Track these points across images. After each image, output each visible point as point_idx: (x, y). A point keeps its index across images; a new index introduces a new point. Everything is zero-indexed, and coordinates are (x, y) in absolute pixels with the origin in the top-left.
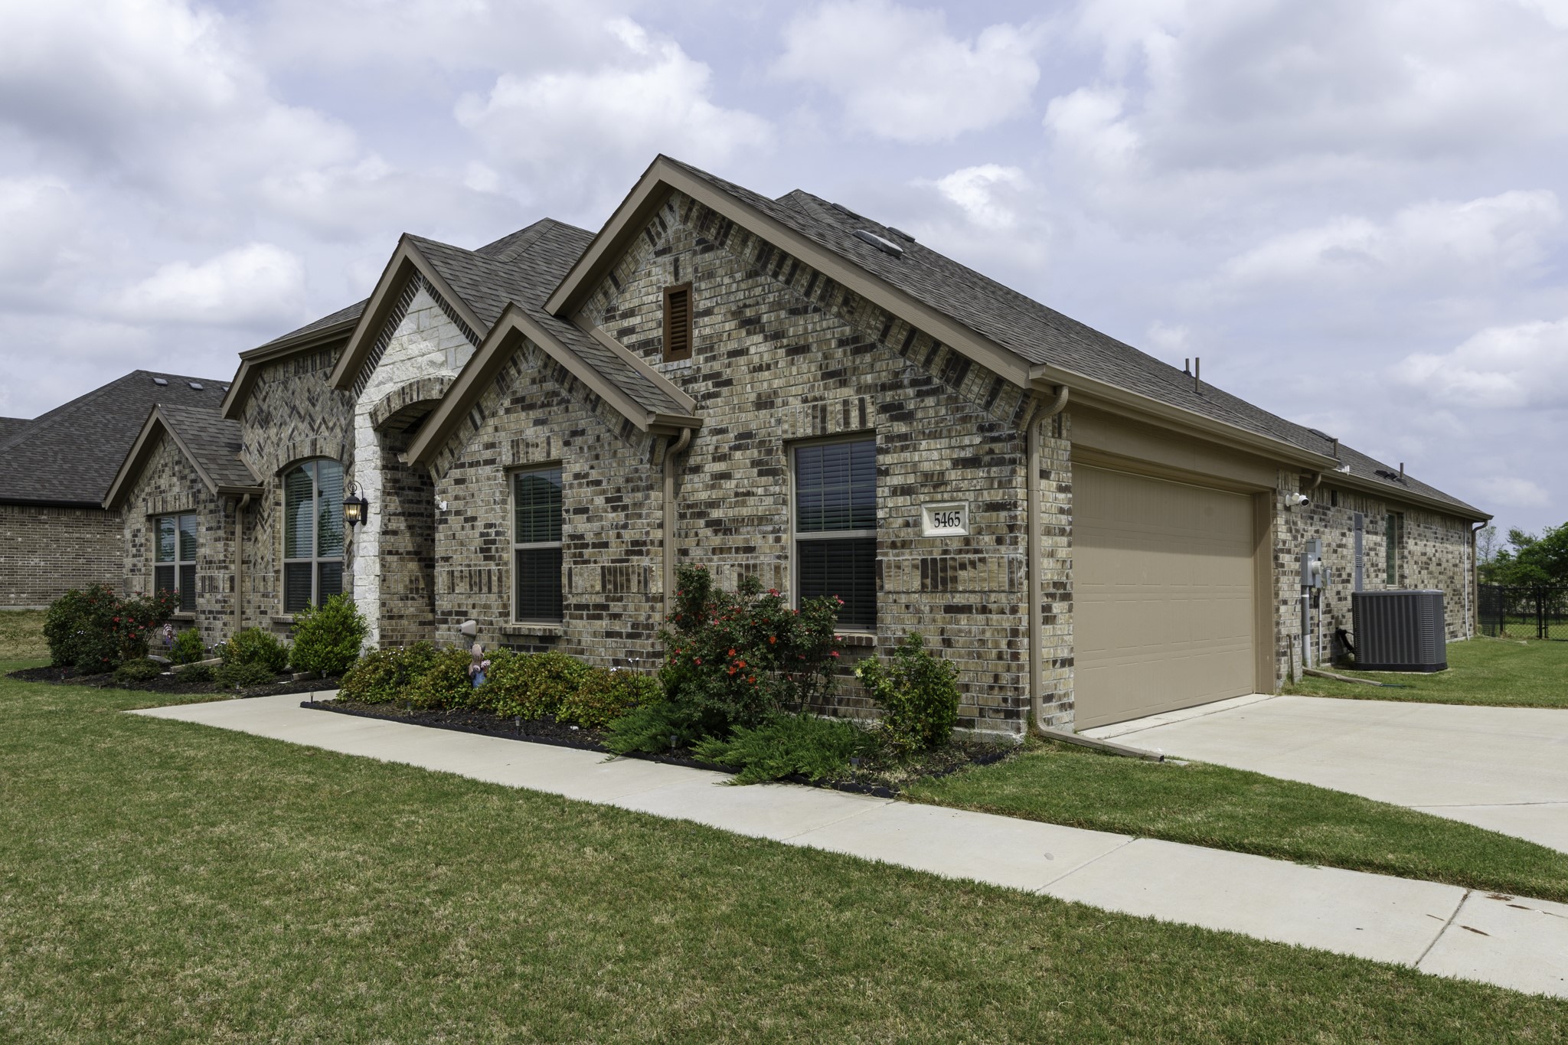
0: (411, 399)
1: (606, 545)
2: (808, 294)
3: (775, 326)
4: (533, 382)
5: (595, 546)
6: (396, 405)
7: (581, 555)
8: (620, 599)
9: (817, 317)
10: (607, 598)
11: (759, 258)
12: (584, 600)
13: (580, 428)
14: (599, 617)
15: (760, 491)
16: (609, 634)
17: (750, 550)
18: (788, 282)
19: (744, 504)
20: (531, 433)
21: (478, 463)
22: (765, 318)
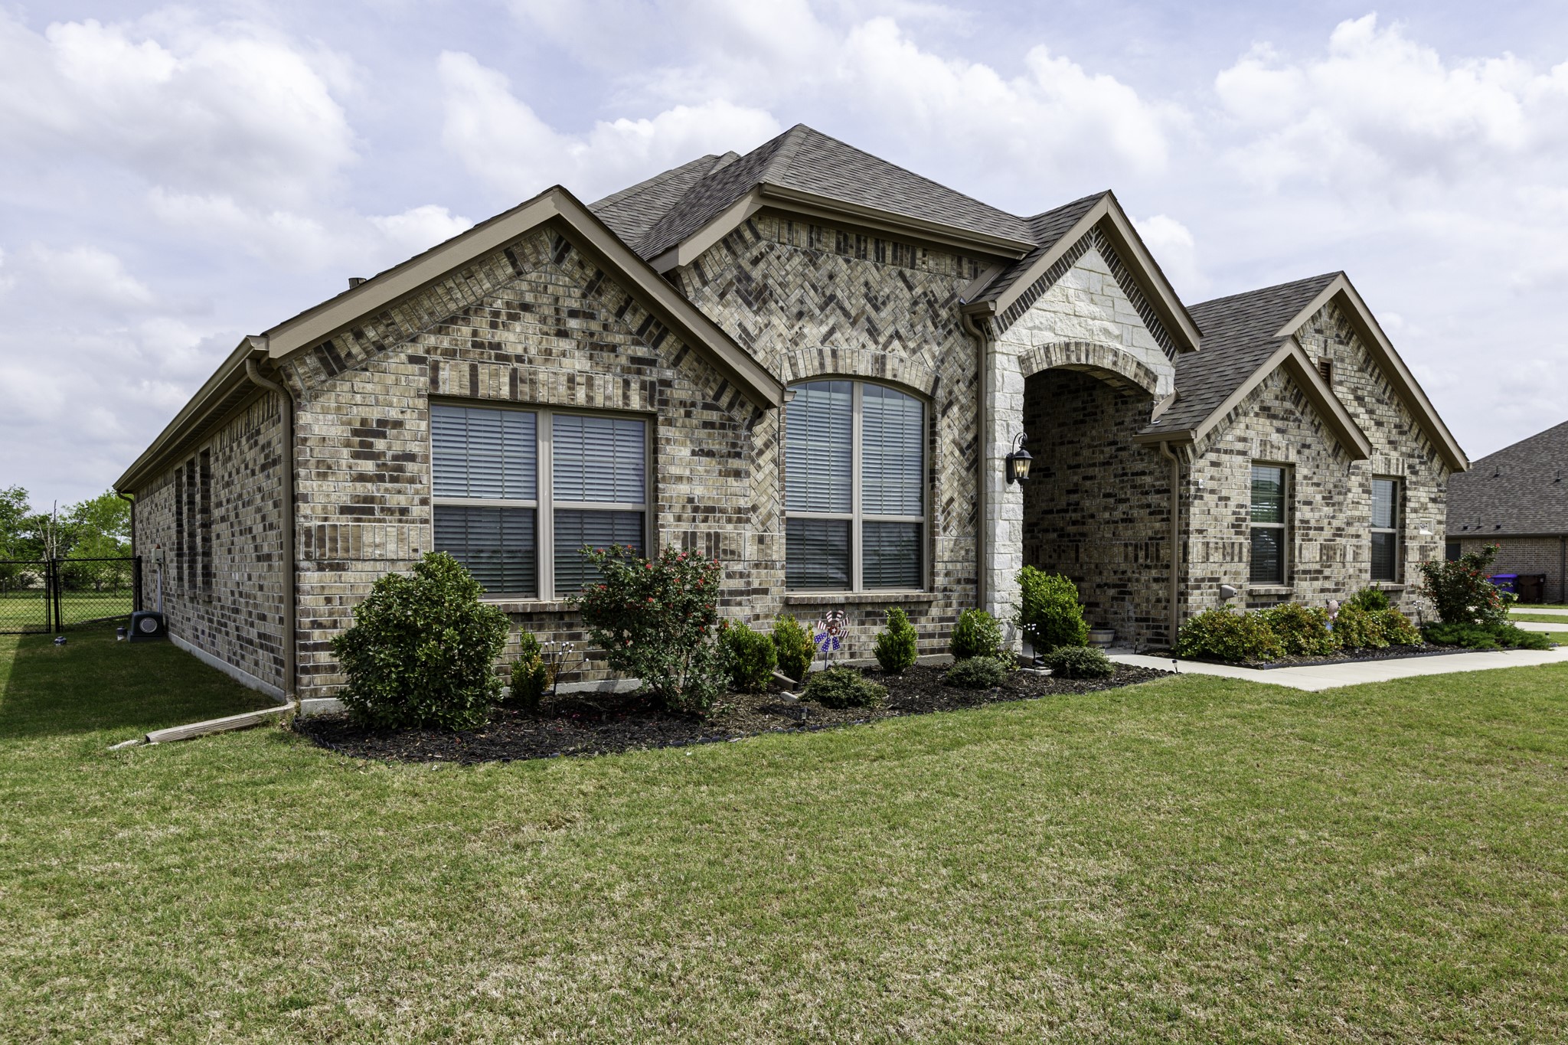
0: (1079, 359)
1: (1322, 529)
2: (1384, 393)
3: (1370, 406)
4: (1277, 398)
5: (1316, 529)
6: (1058, 360)
7: (1307, 535)
8: (1330, 566)
9: (1386, 408)
10: (1322, 566)
11: (1365, 362)
12: (1307, 567)
13: (1308, 442)
14: (1317, 579)
15: (1363, 502)
16: (1323, 591)
17: (1358, 536)
18: (1376, 382)
19: (1357, 509)
20: (1275, 437)
21: (1231, 452)
22: (1366, 399)
